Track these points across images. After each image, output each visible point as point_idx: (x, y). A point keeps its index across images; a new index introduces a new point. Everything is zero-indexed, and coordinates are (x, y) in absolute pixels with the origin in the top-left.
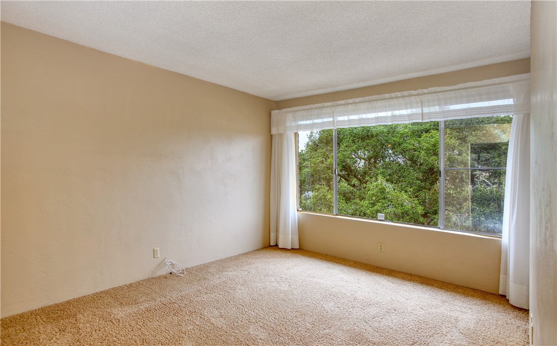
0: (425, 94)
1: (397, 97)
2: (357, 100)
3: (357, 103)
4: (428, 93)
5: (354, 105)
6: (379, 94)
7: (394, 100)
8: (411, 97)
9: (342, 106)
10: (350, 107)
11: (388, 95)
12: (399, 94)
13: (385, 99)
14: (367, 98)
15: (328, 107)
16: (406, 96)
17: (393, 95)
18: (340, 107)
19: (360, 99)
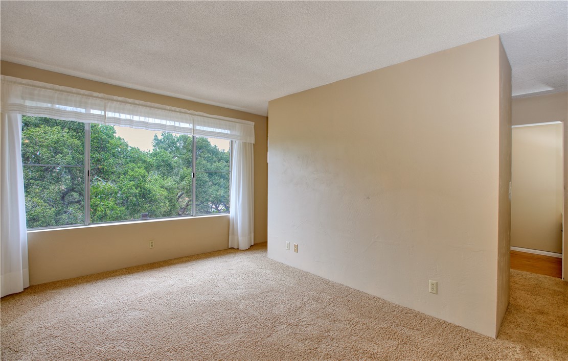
0: (196, 115)
1: (175, 111)
2: (137, 102)
3: (136, 104)
4: (198, 115)
5: (133, 105)
6: (162, 104)
7: (173, 112)
8: (186, 115)
9: (119, 103)
10: (128, 106)
11: (168, 107)
12: (178, 109)
13: (165, 109)
14: (149, 104)
15: (97, 97)
16: (183, 113)
17: (173, 108)
18: (115, 102)
19: (142, 102)
